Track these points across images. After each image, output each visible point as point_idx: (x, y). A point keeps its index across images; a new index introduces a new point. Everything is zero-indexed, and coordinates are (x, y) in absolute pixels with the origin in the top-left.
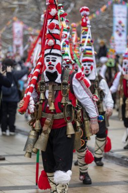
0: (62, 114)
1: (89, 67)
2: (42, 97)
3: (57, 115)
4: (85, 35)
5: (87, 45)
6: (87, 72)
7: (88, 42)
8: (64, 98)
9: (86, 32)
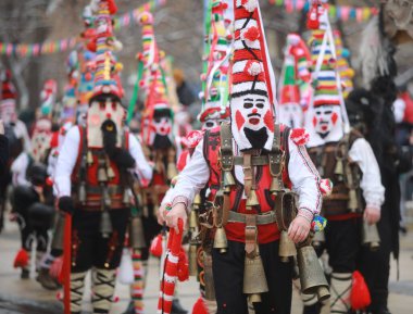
0: (272, 213)
1: (328, 118)
2: (228, 179)
3: (264, 215)
4: (317, 48)
5: (322, 70)
6: (324, 128)
7: (325, 62)
8: (275, 180)
9: (318, 41)
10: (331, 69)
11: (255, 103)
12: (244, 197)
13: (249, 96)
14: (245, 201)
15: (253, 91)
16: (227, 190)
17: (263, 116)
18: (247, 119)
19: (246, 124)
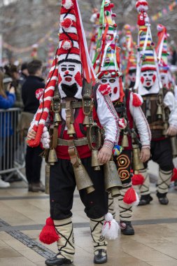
10: (151, 49)
11: (68, 67)
12: (66, 129)
13: (64, 63)
14: (67, 131)
15: (66, 60)
16: (57, 124)
17: (74, 76)
18: (63, 78)
19: (63, 81)
